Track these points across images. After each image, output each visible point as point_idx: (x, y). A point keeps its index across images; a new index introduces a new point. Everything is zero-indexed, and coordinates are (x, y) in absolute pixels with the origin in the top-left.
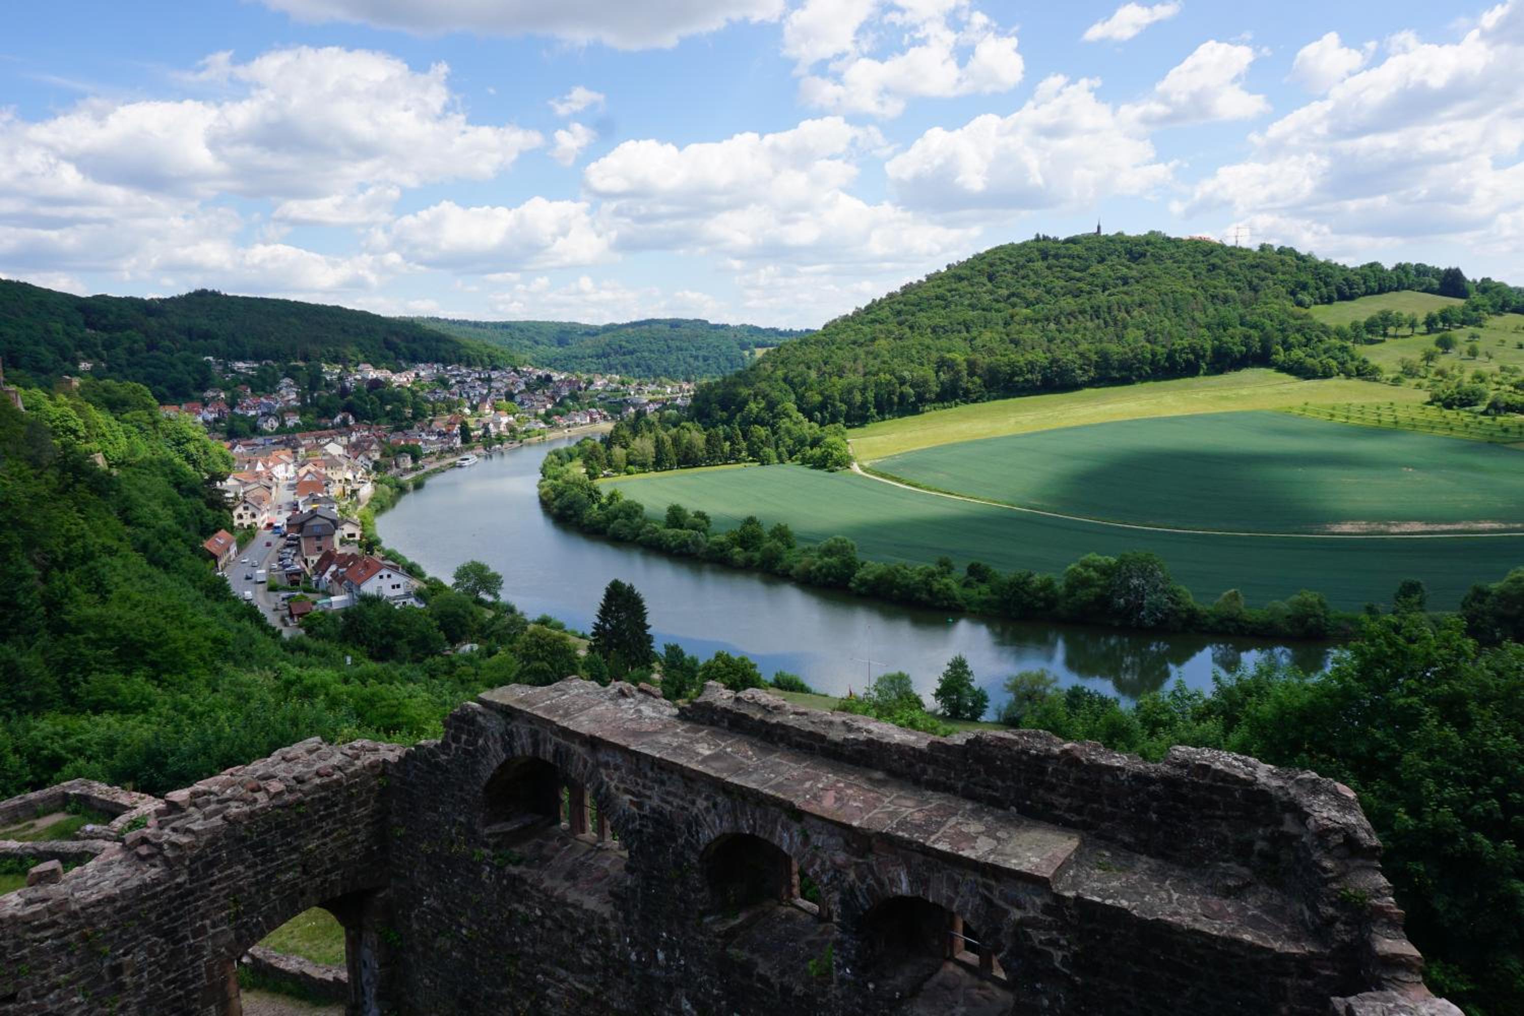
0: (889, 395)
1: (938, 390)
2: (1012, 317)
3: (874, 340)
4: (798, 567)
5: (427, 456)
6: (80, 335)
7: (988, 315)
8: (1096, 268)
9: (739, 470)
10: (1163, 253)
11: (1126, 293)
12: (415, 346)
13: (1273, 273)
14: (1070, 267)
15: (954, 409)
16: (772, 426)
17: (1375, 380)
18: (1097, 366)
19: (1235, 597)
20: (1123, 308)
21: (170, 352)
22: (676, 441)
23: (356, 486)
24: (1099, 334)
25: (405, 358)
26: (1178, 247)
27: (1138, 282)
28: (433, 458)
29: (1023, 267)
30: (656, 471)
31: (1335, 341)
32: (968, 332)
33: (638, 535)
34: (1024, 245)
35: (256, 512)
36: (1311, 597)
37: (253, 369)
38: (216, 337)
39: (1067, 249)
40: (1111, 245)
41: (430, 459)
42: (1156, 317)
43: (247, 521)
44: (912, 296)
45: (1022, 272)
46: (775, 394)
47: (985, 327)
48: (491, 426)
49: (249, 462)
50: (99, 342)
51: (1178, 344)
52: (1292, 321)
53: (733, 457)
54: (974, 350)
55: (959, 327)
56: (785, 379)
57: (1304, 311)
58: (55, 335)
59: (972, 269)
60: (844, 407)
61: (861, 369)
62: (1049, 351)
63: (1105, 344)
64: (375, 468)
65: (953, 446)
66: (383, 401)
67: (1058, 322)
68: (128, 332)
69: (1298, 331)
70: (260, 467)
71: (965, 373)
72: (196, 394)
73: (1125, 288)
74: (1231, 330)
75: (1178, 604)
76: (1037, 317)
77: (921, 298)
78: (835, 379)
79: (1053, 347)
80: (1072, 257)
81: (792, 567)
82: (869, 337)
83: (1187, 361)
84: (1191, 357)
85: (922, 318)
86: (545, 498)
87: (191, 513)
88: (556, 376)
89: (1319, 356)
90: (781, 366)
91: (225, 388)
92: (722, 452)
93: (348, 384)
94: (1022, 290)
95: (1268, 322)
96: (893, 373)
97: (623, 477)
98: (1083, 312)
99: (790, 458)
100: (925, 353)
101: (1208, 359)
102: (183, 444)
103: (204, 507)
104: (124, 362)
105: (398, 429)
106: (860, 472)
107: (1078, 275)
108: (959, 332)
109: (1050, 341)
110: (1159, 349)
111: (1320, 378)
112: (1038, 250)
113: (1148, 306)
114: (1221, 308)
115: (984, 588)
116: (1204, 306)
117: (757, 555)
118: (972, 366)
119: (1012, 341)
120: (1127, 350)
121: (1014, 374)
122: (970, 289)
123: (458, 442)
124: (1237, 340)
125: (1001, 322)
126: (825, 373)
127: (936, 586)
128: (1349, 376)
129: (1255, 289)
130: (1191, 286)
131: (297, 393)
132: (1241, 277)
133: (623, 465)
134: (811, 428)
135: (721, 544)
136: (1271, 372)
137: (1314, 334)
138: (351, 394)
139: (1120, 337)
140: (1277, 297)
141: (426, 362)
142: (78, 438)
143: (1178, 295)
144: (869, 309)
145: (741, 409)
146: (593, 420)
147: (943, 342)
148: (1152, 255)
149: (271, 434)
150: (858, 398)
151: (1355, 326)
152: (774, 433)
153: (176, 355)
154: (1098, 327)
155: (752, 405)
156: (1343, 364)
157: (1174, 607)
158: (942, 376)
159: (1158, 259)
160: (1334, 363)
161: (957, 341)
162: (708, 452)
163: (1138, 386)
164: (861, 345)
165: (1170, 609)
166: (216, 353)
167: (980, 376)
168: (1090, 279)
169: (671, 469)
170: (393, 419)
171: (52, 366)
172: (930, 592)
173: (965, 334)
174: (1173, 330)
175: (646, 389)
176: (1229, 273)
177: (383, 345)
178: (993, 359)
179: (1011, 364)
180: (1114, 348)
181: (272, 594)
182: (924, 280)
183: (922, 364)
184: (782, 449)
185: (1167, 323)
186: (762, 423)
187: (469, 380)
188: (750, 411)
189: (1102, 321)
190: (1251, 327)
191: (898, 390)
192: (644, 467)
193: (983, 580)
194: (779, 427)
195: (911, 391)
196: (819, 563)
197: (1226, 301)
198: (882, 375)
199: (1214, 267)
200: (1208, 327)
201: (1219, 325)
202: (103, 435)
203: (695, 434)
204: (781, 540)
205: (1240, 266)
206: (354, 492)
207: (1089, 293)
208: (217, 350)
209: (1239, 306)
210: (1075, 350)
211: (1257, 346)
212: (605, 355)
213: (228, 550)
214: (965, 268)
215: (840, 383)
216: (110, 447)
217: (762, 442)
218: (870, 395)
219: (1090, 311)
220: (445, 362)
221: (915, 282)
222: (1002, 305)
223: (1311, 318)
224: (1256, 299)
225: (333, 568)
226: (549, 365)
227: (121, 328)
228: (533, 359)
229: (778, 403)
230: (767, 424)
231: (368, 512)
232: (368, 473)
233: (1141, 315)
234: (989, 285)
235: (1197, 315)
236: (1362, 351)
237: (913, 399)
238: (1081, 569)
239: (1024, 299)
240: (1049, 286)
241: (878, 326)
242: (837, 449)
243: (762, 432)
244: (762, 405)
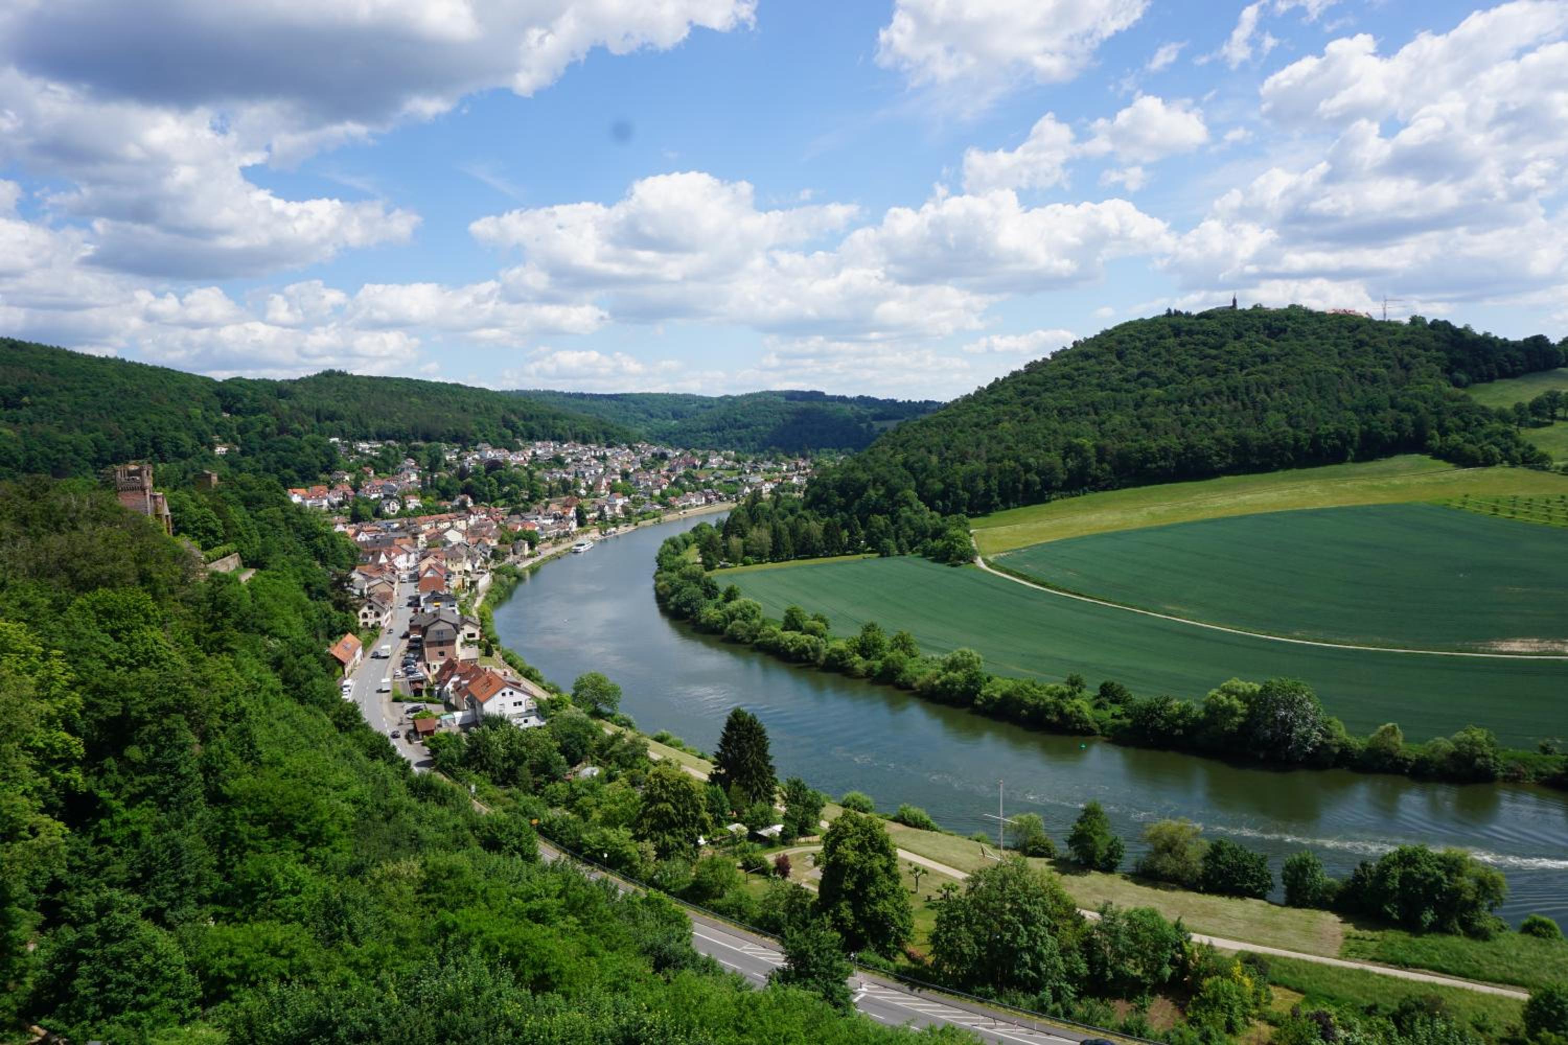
0: (1014, 483)
1: (1066, 477)
2: (1143, 398)
3: (997, 422)
4: (921, 679)
5: (544, 541)
6: (217, 420)
7: (1118, 396)
8: (1232, 345)
9: (857, 562)
10: (1305, 328)
11: (1265, 373)
12: (532, 424)
13: (1426, 350)
14: (1205, 344)
15: (1082, 498)
16: (892, 514)
17: (1544, 469)
18: (1235, 451)
19: (1393, 731)
20: (1262, 388)
21: (298, 435)
22: (793, 532)
23: (475, 577)
24: (1237, 419)
25: (522, 436)
26: (1321, 322)
27: (1278, 360)
28: (549, 544)
29: (1155, 344)
30: (773, 561)
31: (1497, 425)
32: (1097, 414)
33: (755, 637)
34: (1155, 320)
35: (380, 610)
36: (1480, 735)
37: (376, 450)
38: (341, 418)
39: (1201, 325)
40: (1248, 320)
41: (546, 545)
42: (1298, 399)
43: (371, 621)
44: (1036, 375)
45: (1153, 350)
46: (895, 481)
47: (1115, 409)
48: (607, 508)
49: (373, 554)
50: (234, 426)
51: (1324, 429)
52: (1448, 403)
53: (853, 548)
54: (1103, 435)
55: (1087, 409)
56: (905, 464)
57: (1462, 392)
58: (194, 420)
59: (1100, 346)
60: (967, 496)
61: (984, 455)
62: (1183, 435)
63: (1243, 430)
64: (493, 556)
65: (1083, 539)
66: (501, 483)
67: (1192, 404)
68: (261, 416)
69: (1455, 414)
70: (383, 560)
71: (1093, 460)
72: (323, 476)
73: (1265, 367)
74: (1381, 414)
75: (1329, 737)
76: (1170, 398)
77: (1046, 377)
78: (957, 466)
79: (1187, 432)
80: (1204, 333)
81: (916, 680)
82: (993, 419)
83: (1334, 447)
84: (1337, 442)
85: (1048, 399)
86: (661, 593)
87: (320, 617)
88: (671, 453)
89: (1479, 441)
90: (900, 449)
91: (350, 471)
92: (841, 543)
93: (466, 464)
94: (1153, 369)
95: (1421, 405)
96: (1017, 460)
97: (740, 568)
98: (1219, 393)
99: (911, 549)
100: (1051, 438)
101: (1356, 445)
102: (312, 539)
103: (332, 609)
104: (257, 446)
105: (515, 512)
106: (983, 566)
107: (1213, 352)
108: (1088, 414)
109: (1184, 425)
110: (1302, 435)
111: (1480, 465)
112: (1170, 326)
113: (1289, 387)
114: (1369, 389)
115: (1117, 709)
116: (1351, 387)
117: (878, 664)
118: (1101, 452)
119: (1144, 425)
120: (1267, 435)
121: (1146, 460)
122: (1098, 368)
123: (574, 525)
124: (1388, 424)
125: (1131, 404)
126: (946, 459)
127: (1068, 709)
128: (1513, 463)
129: (1406, 367)
130: (1336, 365)
131: (418, 474)
132: (1391, 354)
133: (740, 556)
134: (932, 517)
135: (840, 652)
136: (1426, 458)
137: (1473, 417)
138: (470, 475)
139: (1259, 421)
140: (1430, 377)
141: (543, 439)
142: (217, 538)
143: (1322, 375)
144: (991, 387)
145: (859, 496)
146: (708, 502)
147: (1070, 427)
148: (1293, 330)
149: (392, 518)
150: (981, 485)
151: (1519, 408)
152: (894, 522)
153: (305, 438)
154: (1235, 410)
155: (872, 492)
156: (1506, 450)
157: (1326, 741)
158: (1070, 463)
159: (1299, 334)
160: (1496, 450)
161: (1085, 425)
162: (826, 542)
163: (1280, 474)
164: (984, 428)
165: (1322, 743)
166: (343, 434)
167: (1109, 463)
168: (1226, 357)
169: (787, 560)
170: (511, 501)
171: (191, 451)
172: (1061, 713)
173: (1093, 417)
174: (1317, 414)
175: (762, 467)
176: (1377, 350)
177: (501, 424)
178: (1123, 445)
179: (1143, 450)
180: (1252, 433)
181: (397, 704)
182: (1049, 357)
183: (1048, 450)
184: (903, 540)
185: (1310, 405)
186: (881, 511)
187: (585, 458)
188: (870, 497)
189: (1239, 403)
190: (1403, 410)
191: (1023, 479)
192: (760, 558)
193: (1116, 701)
194: (900, 516)
195: (1037, 479)
196: (943, 678)
197: (1374, 379)
198: (1006, 462)
199: (1361, 343)
200: (1356, 410)
201: (1367, 407)
202: (240, 535)
203: (813, 523)
204: (903, 649)
205: (1389, 342)
206: (473, 583)
207: (1226, 372)
208: (343, 431)
209: (1389, 386)
210: (1211, 435)
211: (1409, 429)
212: (721, 429)
213: (354, 655)
214: (1093, 346)
215: (962, 470)
216: (246, 546)
217: (881, 532)
218: (994, 483)
219: (1227, 392)
220: (561, 439)
221: (1039, 359)
222: (1131, 386)
223: (1470, 399)
224: (1408, 379)
225: (456, 679)
226: (663, 439)
227: (254, 411)
228: (648, 432)
229: (898, 490)
230: (886, 512)
231: (487, 608)
232: (487, 561)
233: (1282, 397)
234: (1118, 364)
235: (1344, 396)
236: (1528, 435)
237: (1038, 488)
238: (1223, 697)
239: (1156, 378)
240: (1182, 365)
241: (1002, 407)
242: (959, 542)
243: (880, 521)
244: (881, 492)
